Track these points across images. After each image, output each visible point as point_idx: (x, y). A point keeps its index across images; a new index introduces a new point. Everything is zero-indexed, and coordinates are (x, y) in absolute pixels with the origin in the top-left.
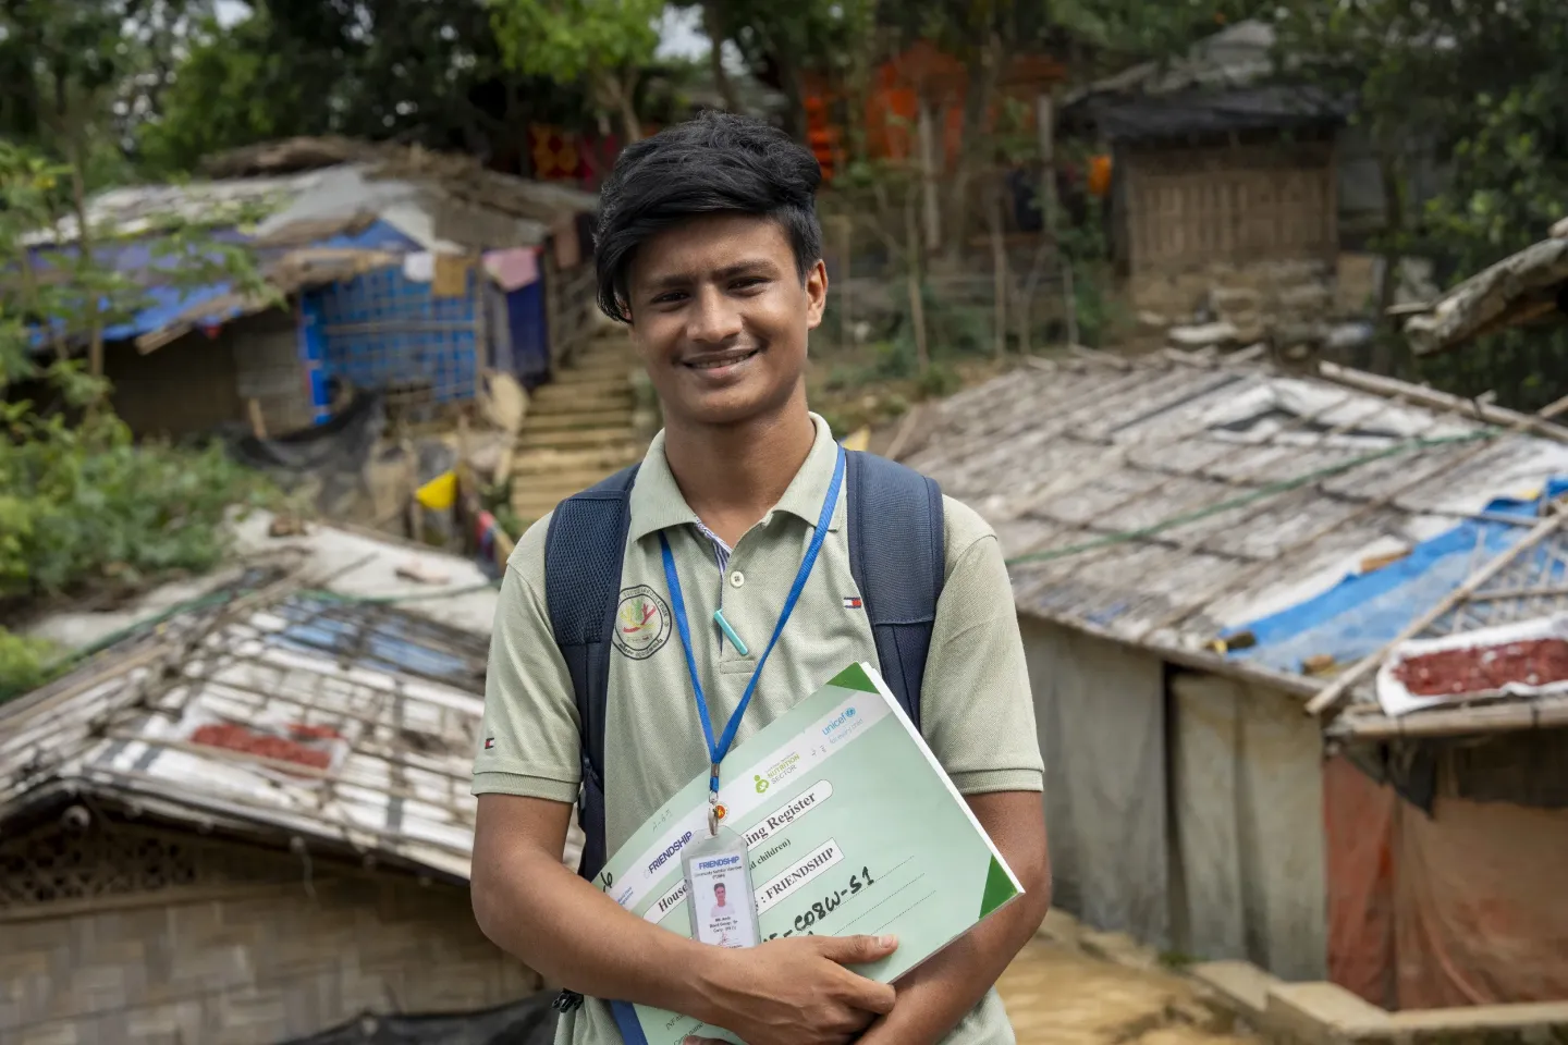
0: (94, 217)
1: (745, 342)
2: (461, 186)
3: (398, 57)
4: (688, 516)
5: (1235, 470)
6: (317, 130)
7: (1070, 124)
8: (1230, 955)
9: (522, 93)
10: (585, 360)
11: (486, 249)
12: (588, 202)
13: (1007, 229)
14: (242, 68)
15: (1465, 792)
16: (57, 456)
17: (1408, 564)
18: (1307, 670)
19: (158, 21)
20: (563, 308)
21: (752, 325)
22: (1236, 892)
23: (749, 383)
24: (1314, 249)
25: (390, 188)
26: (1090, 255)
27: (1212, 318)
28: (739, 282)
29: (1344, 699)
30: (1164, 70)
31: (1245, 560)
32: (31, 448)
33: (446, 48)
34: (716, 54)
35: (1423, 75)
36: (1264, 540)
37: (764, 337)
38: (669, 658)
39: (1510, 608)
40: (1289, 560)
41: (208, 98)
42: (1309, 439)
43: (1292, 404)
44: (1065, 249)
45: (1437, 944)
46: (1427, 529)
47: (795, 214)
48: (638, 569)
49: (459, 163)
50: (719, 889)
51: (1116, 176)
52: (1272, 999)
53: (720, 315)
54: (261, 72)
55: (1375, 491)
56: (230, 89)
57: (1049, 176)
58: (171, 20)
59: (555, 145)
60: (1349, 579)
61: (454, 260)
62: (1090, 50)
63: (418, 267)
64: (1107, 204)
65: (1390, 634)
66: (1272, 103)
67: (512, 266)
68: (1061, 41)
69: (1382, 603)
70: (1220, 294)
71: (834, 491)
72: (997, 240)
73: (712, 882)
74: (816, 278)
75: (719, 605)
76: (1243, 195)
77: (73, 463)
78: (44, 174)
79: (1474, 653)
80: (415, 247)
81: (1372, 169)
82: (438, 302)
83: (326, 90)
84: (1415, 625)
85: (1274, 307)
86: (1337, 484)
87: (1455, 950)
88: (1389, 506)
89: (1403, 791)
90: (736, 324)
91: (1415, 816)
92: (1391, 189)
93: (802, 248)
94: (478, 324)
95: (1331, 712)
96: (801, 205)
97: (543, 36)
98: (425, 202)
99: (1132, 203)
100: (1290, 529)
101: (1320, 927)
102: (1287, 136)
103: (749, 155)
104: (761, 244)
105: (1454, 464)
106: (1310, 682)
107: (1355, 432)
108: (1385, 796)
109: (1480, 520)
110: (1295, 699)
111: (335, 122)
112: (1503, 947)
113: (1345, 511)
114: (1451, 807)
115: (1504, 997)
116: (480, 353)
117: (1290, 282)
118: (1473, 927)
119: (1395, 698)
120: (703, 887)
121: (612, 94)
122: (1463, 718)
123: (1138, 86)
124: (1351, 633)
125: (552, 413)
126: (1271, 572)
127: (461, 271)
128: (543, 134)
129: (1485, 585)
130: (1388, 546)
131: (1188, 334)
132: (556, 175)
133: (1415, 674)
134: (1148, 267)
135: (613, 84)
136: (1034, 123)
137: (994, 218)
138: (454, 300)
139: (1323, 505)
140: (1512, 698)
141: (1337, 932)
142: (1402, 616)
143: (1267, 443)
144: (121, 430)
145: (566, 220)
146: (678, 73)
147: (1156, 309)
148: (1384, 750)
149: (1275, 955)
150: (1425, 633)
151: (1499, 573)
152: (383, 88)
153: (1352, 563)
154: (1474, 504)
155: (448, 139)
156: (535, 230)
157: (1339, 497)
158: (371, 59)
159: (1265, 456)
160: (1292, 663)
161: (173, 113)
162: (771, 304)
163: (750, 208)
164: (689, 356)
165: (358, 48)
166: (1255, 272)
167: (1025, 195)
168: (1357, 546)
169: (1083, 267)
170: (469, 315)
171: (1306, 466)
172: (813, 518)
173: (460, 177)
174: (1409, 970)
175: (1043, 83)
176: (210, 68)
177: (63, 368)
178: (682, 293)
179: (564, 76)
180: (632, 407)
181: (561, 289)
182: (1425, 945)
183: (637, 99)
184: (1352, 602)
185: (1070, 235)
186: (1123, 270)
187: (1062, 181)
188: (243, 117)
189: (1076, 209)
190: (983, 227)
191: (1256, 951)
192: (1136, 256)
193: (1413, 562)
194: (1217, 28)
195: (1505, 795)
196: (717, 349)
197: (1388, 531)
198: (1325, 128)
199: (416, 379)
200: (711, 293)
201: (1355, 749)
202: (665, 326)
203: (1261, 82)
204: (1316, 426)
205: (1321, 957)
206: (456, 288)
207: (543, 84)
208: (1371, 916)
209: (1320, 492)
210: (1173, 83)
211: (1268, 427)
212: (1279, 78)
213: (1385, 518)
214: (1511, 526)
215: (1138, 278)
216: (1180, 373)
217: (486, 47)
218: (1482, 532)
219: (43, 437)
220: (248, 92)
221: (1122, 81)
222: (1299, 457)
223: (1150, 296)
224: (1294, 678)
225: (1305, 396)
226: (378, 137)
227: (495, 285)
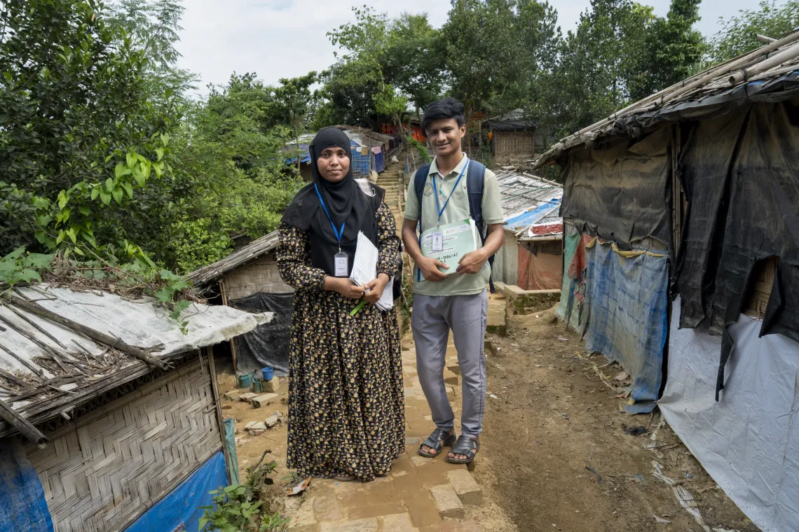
0: (300, 139)
1: (447, 142)
2: (367, 135)
3: (357, 110)
4: (437, 171)
5: (508, 192)
6: (341, 124)
7: (485, 126)
8: (499, 281)
9: (380, 116)
10: (389, 168)
11: (372, 147)
12: (392, 138)
13: (472, 145)
14: (328, 111)
15: (542, 252)
16: (290, 183)
17: (536, 210)
18: (516, 229)
19: (313, 103)
20: (386, 158)
21: (448, 138)
22: (501, 270)
23: (448, 149)
24: (530, 152)
25: (354, 135)
26: (487, 151)
27: (510, 165)
28: (446, 130)
29: (522, 234)
30: (503, 116)
31: (508, 209)
32: (286, 181)
33: (367, 108)
34: (417, 111)
35: (550, 120)
36: (511, 205)
37: (450, 140)
38: (432, 196)
39: (553, 219)
40: (515, 209)
41: (322, 117)
42: (522, 187)
43: (521, 181)
44: (482, 150)
45: (535, 279)
46: (541, 204)
47: (458, 117)
48: (429, 180)
49: (368, 130)
50: (437, 239)
51: (493, 137)
52: (505, 287)
53: (442, 136)
54: (331, 112)
55: (532, 197)
56: (325, 115)
57: (480, 135)
58: (316, 103)
59: (386, 127)
60: (526, 213)
61: (366, 148)
62: (489, 112)
63: (359, 150)
64: (491, 142)
65: (531, 223)
66: (523, 124)
67: (377, 150)
68: (484, 110)
69: (531, 217)
70: (512, 160)
71: (465, 167)
72: (469, 148)
73: (436, 237)
74: (463, 128)
75: (441, 187)
76: (517, 141)
77: (293, 184)
78: (288, 131)
79: (546, 226)
80: (359, 146)
81: (541, 137)
82: (362, 156)
83: (343, 116)
84: (536, 221)
85: (522, 163)
86: (525, 196)
87: (539, 280)
88: (534, 199)
89: (532, 252)
90: (445, 138)
91: (533, 256)
92: (544, 141)
93: (459, 123)
94: (370, 161)
95: (519, 236)
96: (460, 115)
97: (384, 106)
98: (361, 137)
99: (496, 142)
100: (516, 204)
101: (516, 276)
102: (525, 130)
103: (450, 106)
104: (451, 123)
105: (546, 192)
106: (516, 231)
107: (531, 186)
108: (529, 252)
109: (550, 203)
110: (514, 234)
111: (345, 122)
112: (546, 279)
113: (527, 200)
114: (539, 254)
115: (546, 289)
116: (370, 166)
117: (526, 158)
118: (541, 276)
119: (531, 234)
120: (434, 237)
121: (397, 118)
122: (543, 238)
123: (497, 119)
124: (525, 222)
125: (383, 178)
126: (512, 211)
127: (367, 151)
128: (384, 125)
129: (549, 214)
130: (534, 207)
131: (505, 167)
132: (386, 133)
133: (535, 230)
134: (498, 154)
135: (397, 115)
136: (478, 125)
137: (469, 143)
138: (365, 156)
139: (523, 199)
140: (552, 235)
141: (519, 277)
142: (534, 220)
143: (515, 188)
144: (302, 178)
145: (387, 141)
146: (410, 114)
147: (499, 162)
148: (529, 243)
149: (508, 281)
150: (538, 223)
151: (552, 212)
152: (354, 115)
153: (526, 210)
154: (549, 200)
155: (365, 125)
156: (381, 143)
157: (526, 198)
158: (352, 110)
159: (514, 190)
160: (513, 227)
161: (315, 120)
162: (453, 134)
163: (449, 117)
164: (438, 144)
165: (350, 108)
166: (518, 156)
167: (475, 139)
168: (529, 207)
169: (486, 154)
170: (368, 159)
171: (520, 192)
172: (460, 173)
173: (368, 133)
174: (530, 284)
175: (480, 118)
176: (322, 111)
177: (292, 166)
178: (436, 132)
179: (388, 114)
180: (398, 178)
181: (385, 155)
182: (533, 279)
183: (402, 119)
184: (525, 217)
185: (484, 147)
186: (494, 155)
187: (483, 137)
188: (328, 121)
189: (485, 142)
190: (467, 145)
191: (505, 280)
192: (496, 152)
193: (537, 210)
194: (514, 109)
195: (550, 253)
196: (442, 143)
197: (534, 204)
198: (532, 129)
199: (358, 171)
200: (441, 133)
201: (524, 243)
202: (433, 138)
203: (521, 119)
204: (524, 185)
205: (516, 281)
206: (366, 154)
207: (384, 115)
208: (525, 274)
209: (523, 197)
210: (504, 119)
211: (516, 184)
212: (525, 119)
213: (534, 202)
214: (555, 204)
215: (496, 156)
216: (501, 174)
217: (373, 108)
218: (550, 205)
219: (288, 180)
220: (329, 116)
221: (495, 118)
222: (519, 190)
223: (499, 159)
224: (514, 230)
225: (523, 179)
226: (353, 125)
227: (373, 153)
